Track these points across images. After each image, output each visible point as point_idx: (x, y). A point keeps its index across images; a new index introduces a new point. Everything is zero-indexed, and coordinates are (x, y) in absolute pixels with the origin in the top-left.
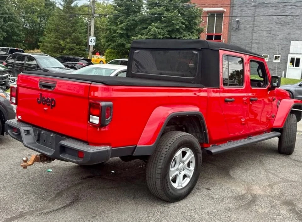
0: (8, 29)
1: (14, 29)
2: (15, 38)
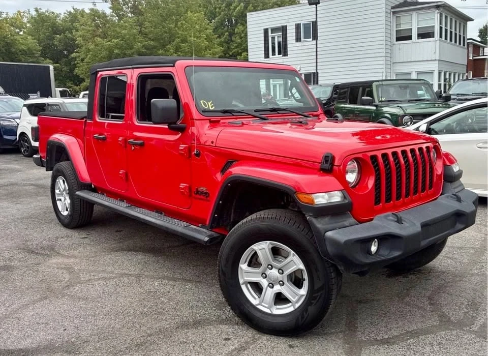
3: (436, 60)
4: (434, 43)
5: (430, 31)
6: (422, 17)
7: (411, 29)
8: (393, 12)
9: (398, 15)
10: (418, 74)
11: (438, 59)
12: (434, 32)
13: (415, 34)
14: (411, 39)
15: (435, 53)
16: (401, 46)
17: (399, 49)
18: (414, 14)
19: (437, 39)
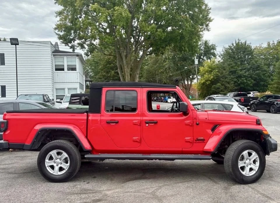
0: (256, 77)
1: (261, 76)
2: (262, 83)
3: (78, 82)
4: (76, 73)
5: (74, 67)
6: (69, 59)
7: (64, 65)
8: (53, 55)
9: (56, 56)
10: (68, 89)
11: (79, 82)
12: (76, 68)
13: (66, 68)
14: (64, 70)
15: (77, 79)
16: (59, 74)
17: (58, 75)
18: (65, 58)
19: (78, 72)
